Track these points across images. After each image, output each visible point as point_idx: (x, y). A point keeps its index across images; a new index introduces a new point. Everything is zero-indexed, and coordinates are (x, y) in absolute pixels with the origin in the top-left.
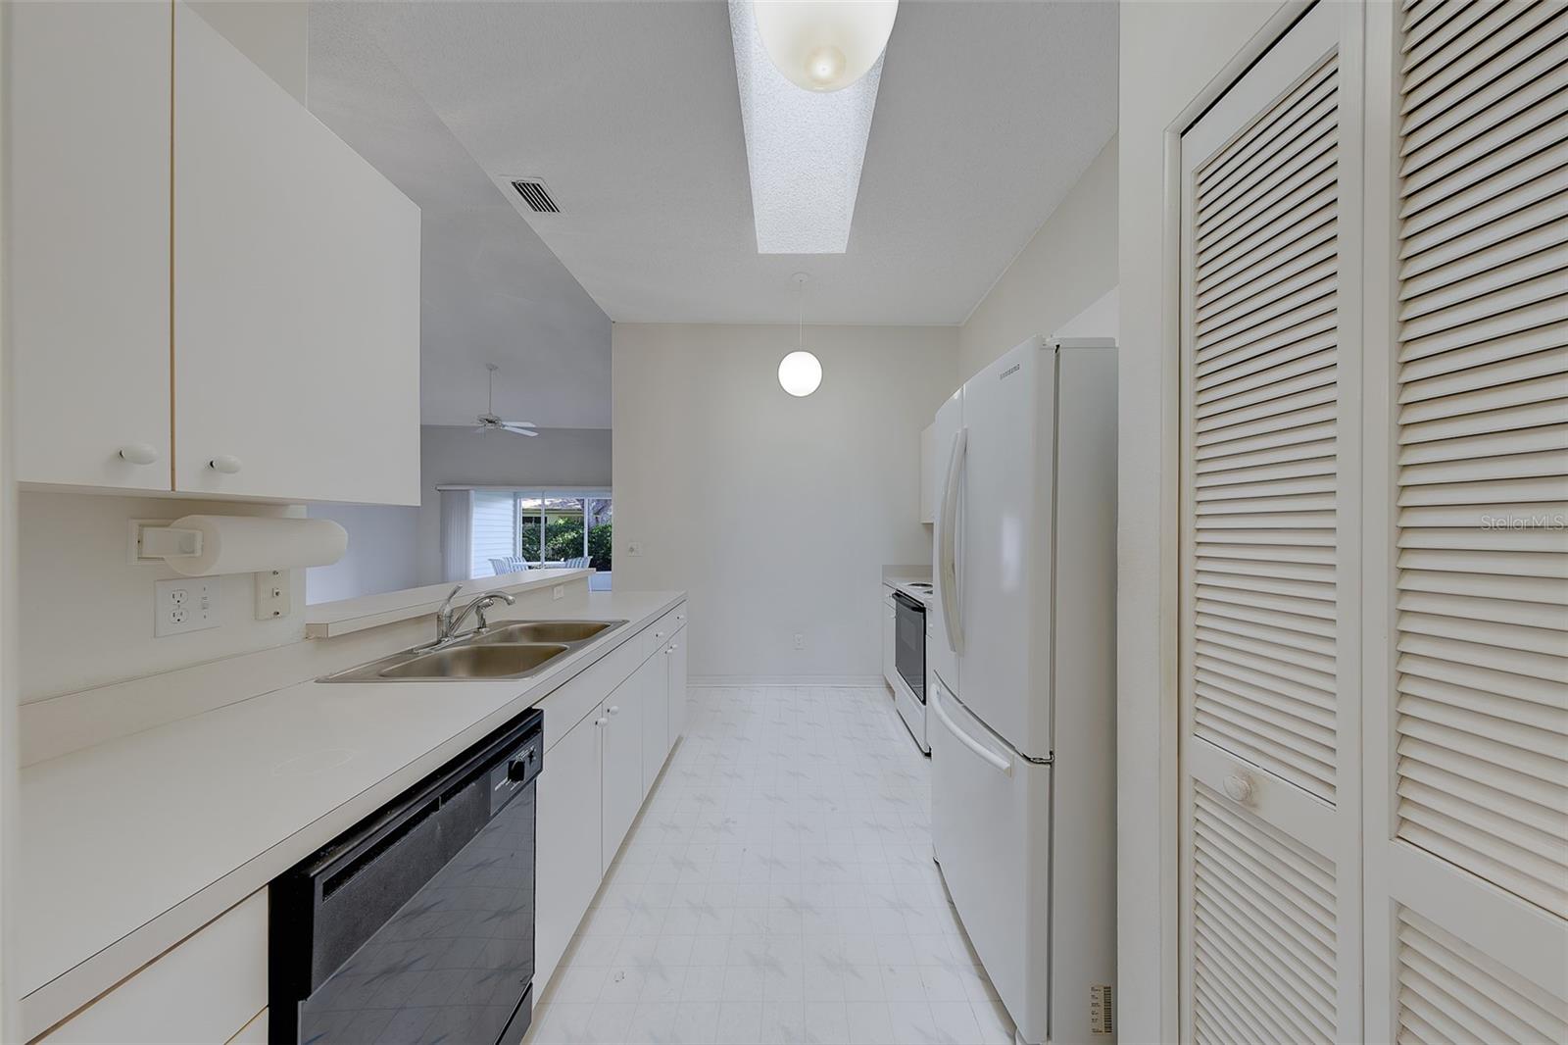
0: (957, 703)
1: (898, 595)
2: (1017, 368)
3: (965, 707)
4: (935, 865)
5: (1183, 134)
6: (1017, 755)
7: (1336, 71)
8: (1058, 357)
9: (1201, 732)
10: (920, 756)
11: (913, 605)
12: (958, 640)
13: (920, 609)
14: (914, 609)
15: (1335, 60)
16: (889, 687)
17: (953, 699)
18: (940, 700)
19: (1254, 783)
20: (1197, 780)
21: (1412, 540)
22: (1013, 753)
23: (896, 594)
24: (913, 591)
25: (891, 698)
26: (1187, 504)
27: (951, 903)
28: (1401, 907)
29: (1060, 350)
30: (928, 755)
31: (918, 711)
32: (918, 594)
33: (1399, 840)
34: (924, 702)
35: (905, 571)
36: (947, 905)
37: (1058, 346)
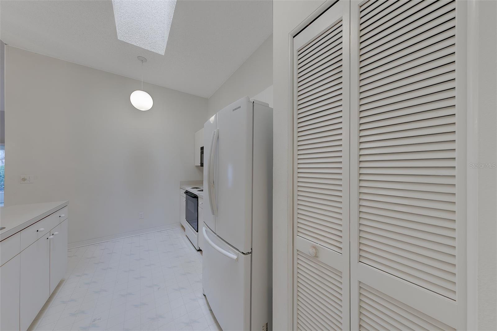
0: (214, 234)
1: (187, 192)
2: (240, 107)
3: (218, 236)
4: (204, 297)
5: (294, 37)
6: (239, 253)
7: (342, 25)
8: (253, 105)
9: (300, 234)
10: (196, 251)
11: (193, 196)
12: (214, 210)
13: (196, 197)
14: (193, 197)
15: (341, 22)
16: (183, 227)
17: (212, 232)
18: (207, 233)
19: (317, 250)
20: (298, 250)
21: (363, 171)
22: (238, 252)
23: (186, 192)
24: (192, 190)
25: (183, 230)
26: (295, 159)
27: (211, 310)
28: (360, 282)
29: (254, 104)
30: (200, 250)
31: (194, 234)
32: (195, 192)
33: (360, 263)
34: (197, 231)
35: (189, 183)
36: (209, 312)
37: (253, 102)
